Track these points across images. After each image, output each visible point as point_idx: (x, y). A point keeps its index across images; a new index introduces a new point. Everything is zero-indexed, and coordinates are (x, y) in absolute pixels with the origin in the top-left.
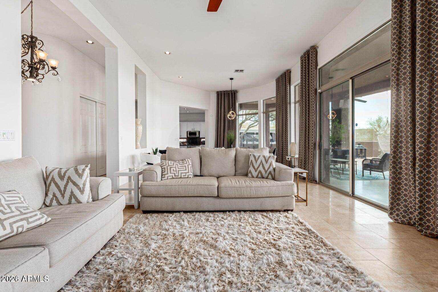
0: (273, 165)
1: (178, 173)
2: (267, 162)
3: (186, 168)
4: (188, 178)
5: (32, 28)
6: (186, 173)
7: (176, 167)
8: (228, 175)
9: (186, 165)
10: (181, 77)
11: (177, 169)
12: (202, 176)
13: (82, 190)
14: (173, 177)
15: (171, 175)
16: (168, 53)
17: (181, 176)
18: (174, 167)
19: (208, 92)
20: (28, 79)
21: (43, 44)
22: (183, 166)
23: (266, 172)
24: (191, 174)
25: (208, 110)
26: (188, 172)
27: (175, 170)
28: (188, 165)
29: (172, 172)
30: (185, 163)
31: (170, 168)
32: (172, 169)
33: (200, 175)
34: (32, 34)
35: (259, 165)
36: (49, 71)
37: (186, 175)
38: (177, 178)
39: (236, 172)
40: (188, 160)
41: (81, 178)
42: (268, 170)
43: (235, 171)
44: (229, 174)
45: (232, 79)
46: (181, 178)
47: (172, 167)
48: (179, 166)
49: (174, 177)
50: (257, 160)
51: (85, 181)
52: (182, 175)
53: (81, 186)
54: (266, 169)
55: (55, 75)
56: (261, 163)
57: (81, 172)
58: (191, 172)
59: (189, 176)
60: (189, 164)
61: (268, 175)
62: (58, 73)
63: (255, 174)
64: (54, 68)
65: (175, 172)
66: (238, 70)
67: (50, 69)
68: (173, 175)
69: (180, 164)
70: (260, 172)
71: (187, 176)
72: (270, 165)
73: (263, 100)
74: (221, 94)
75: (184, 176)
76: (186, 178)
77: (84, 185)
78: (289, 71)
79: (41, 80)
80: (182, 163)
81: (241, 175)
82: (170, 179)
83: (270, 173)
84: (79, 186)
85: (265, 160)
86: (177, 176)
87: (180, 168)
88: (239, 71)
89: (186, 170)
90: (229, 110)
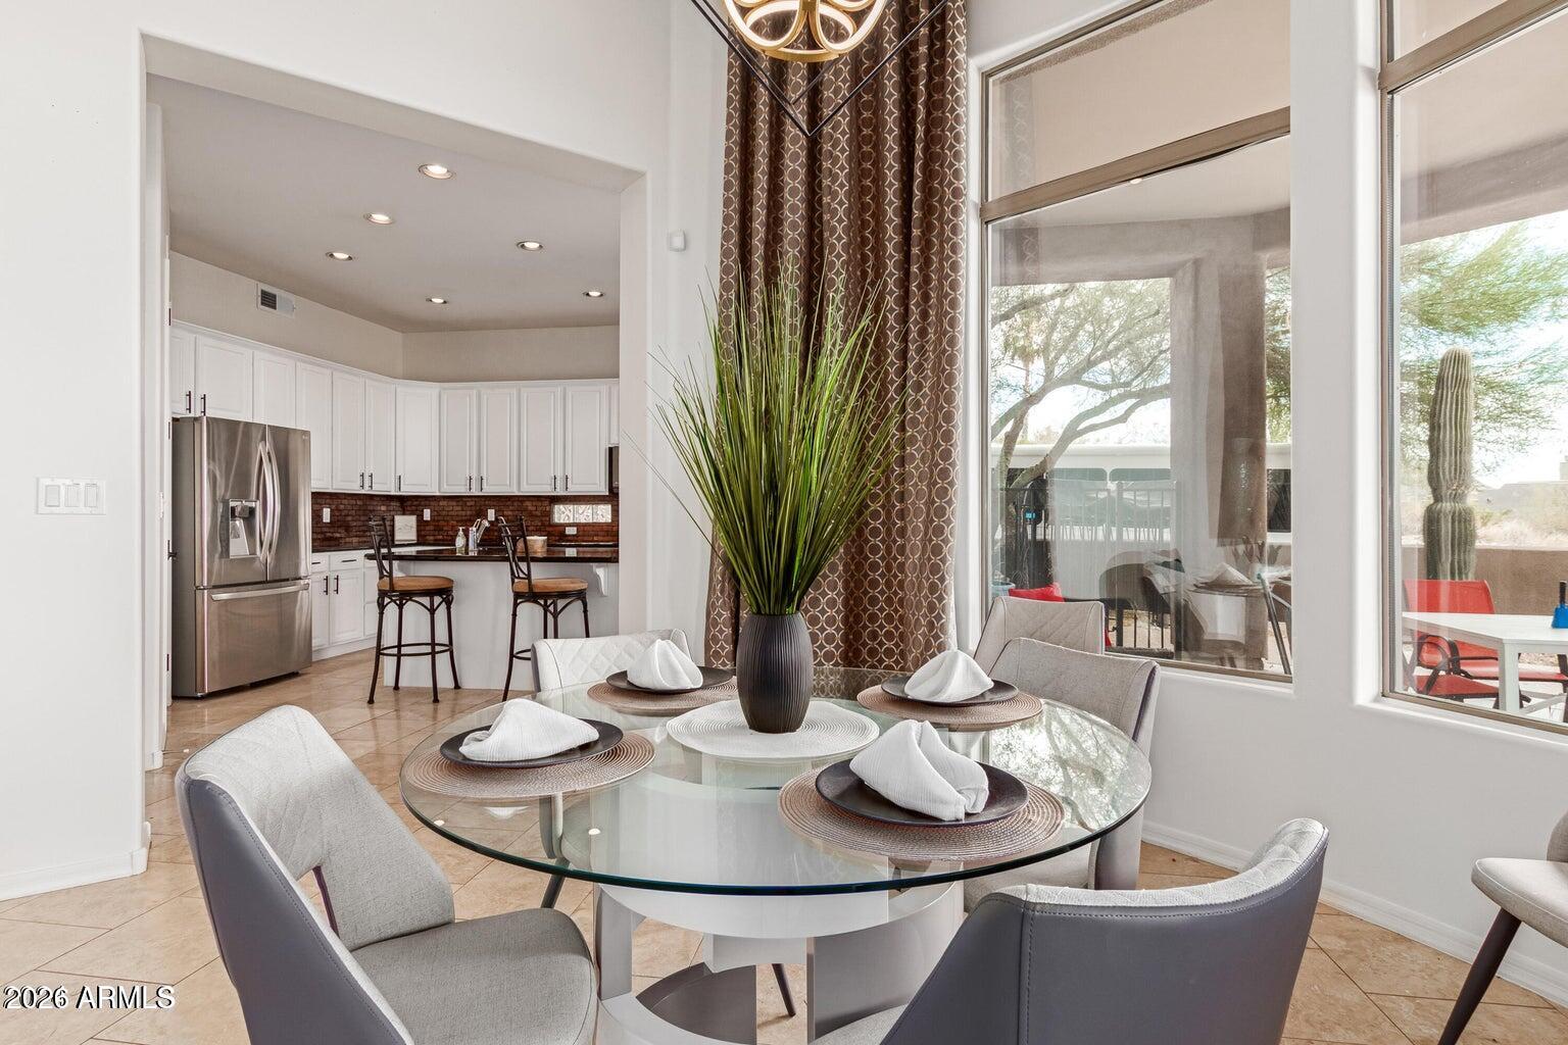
25: (641, 174)
90: (865, 157)
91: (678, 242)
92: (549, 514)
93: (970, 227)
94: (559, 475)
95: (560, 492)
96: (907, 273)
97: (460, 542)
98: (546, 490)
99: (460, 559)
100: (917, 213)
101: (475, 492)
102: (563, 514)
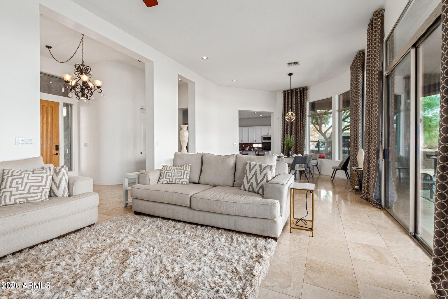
0: (267, 177)
1: (173, 178)
2: (261, 173)
3: (181, 174)
4: (182, 184)
5: (83, 58)
6: (180, 179)
7: (172, 173)
8: (223, 185)
9: (183, 171)
10: (235, 80)
11: (173, 175)
12: (200, 184)
13: (58, 186)
14: (167, 182)
15: (166, 180)
16: (205, 58)
17: (175, 182)
18: (170, 172)
19: (274, 93)
20: (80, 98)
21: (91, 69)
22: (179, 172)
23: (257, 185)
24: (186, 180)
25: (274, 112)
26: (183, 178)
27: (170, 175)
28: (184, 171)
29: (167, 177)
30: (183, 168)
31: (167, 173)
32: (168, 174)
33: (198, 182)
34: (83, 63)
35: (253, 176)
36: (95, 90)
37: (180, 181)
38: (172, 184)
39: (235, 183)
40: (186, 166)
41: (58, 176)
42: (260, 182)
43: (233, 181)
44: (225, 184)
45: (290, 74)
46: (175, 183)
47: (169, 172)
48: (176, 171)
49: (169, 182)
50: (252, 170)
51: (61, 179)
52: (177, 180)
53: (58, 183)
54: (259, 181)
55: (99, 93)
56: (254, 173)
57: (58, 172)
58: (186, 178)
59: (183, 183)
60: (186, 170)
61: (259, 189)
62: (102, 91)
63: (247, 186)
64: (99, 87)
65: (170, 177)
66: (291, 63)
67: (96, 88)
68: (168, 180)
69: (177, 170)
70: (252, 185)
71: (181, 183)
72: (264, 177)
73: (339, 96)
74: (288, 93)
75: (178, 182)
76: (180, 184)
77: (60, 182)
78: (361, 53)
79: (89, 97)
80: (179, 169)
81: (237, 186)
82: (165, 183)
83: (262, 187)
84: (56, 182)
85: (260, 169)
86: (171, 181)
87: (176, 174)
88: (293, 64)
89: (181, 176)
90: (297, 111)
91: (278, 118)
92: (252, 146)
93: (307, 118)
94: (254, 140)
95: (254, 142)
96: (301, 121)
97: (246, 149)
98: (252, 142)
99: (246, 151)
100: (302, 116)
101: (242, 143)
102: (254, 145)
